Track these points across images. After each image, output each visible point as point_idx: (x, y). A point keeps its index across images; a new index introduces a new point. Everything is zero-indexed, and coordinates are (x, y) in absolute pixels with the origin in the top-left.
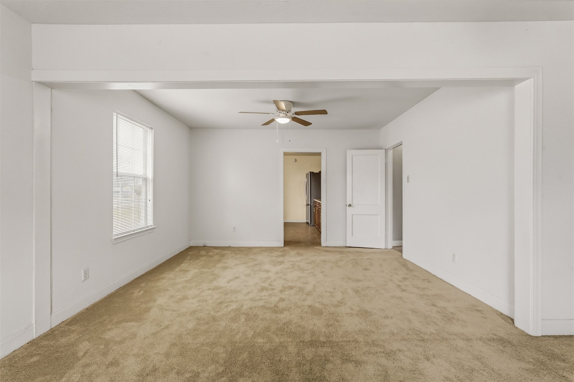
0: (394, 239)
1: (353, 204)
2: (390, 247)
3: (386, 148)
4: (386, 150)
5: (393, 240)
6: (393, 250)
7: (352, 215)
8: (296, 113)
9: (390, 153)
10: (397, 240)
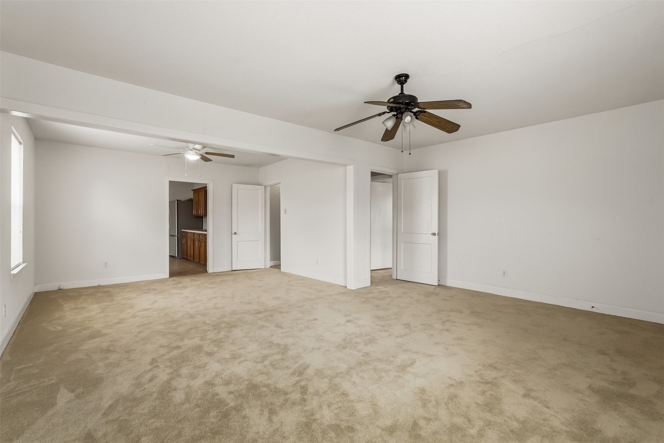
0: (272, 259)
1: (238, 232)
2: (268, 266)
3: (266, 185)
4: (265, 187)
5: (270, 261)
6: (270, 268)
7: (237, 242)
8: (207, 153)
9: (268, 189)
10: (274, 260)
